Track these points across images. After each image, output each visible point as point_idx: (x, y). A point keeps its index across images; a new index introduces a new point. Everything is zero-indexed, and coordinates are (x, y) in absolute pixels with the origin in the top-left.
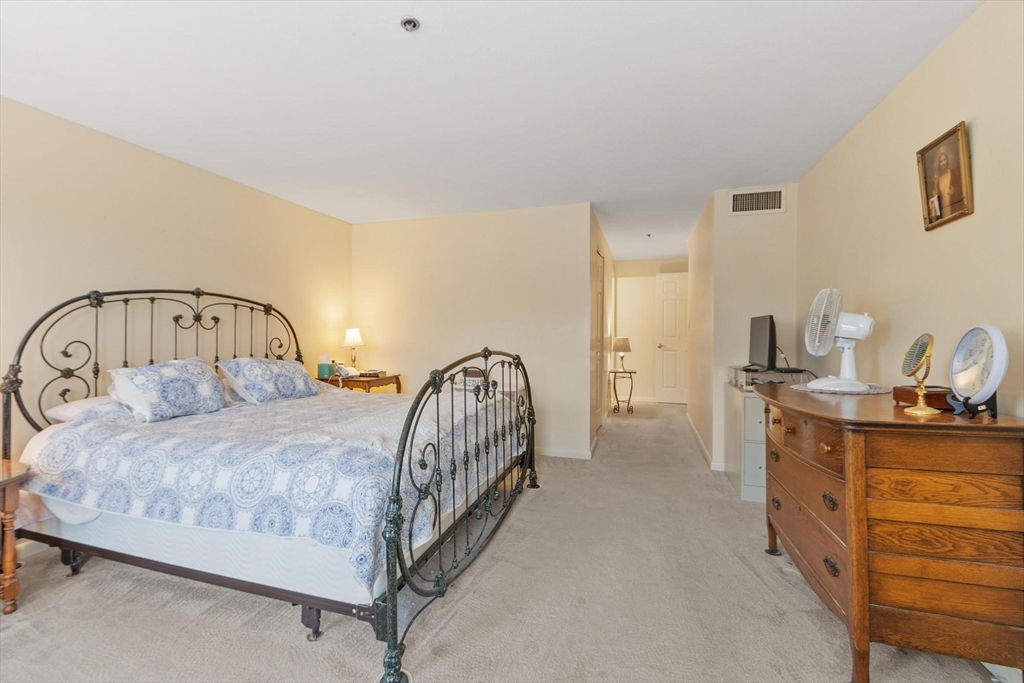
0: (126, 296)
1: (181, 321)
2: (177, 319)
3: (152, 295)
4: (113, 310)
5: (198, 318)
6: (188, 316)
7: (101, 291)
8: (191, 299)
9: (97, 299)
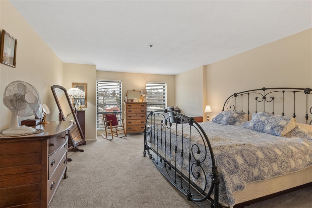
0: (242, 94)
1: (258, 99)
2: (256, 99)
3: (248, 92)
4: (239, 97)
5: (264, 98)
6: (260, 98)
7: (236, 93)
8: (262, 92)
9: (235, 95)
